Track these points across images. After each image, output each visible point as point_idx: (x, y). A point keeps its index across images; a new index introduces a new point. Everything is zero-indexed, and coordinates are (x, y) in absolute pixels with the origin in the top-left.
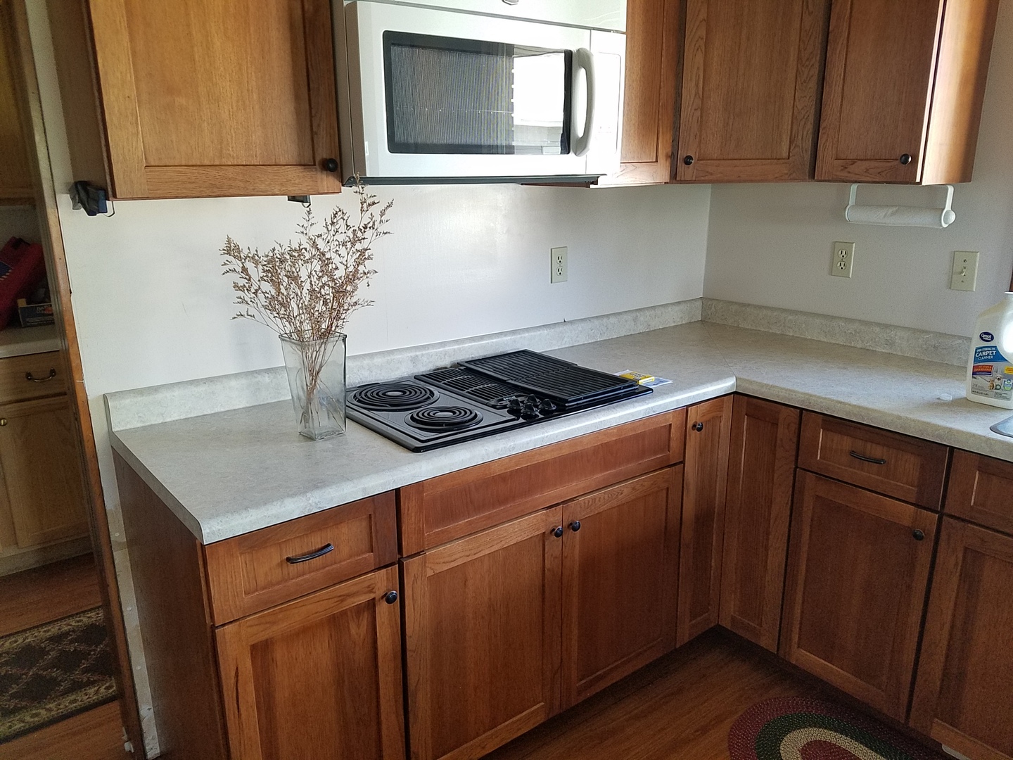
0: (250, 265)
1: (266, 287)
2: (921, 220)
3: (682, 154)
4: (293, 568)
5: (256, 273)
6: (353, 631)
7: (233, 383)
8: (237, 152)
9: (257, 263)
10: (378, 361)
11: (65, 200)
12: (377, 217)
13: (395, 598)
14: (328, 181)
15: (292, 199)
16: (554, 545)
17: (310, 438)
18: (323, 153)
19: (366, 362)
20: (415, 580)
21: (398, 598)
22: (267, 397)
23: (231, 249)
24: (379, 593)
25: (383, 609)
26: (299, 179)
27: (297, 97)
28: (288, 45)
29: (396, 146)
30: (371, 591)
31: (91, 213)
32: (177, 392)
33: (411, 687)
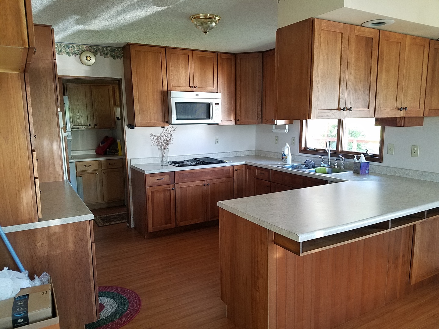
0: (154, 137)
1: (157, 141)
2: (282, 131)
3: (237, 119)
4: (158, 180)
5: (155, 138)
6: (167, 194)
7: (151, 159)
8: (153, 120)
9: (155, 137)
10: (177, 157)
11: (126, 127)
12: (174, 130)
13: (173, 189)
14: (167, 124)
15: (162, 127)
16: (204, 187)
17: (162, 166)
18: (166, 120)
19: (175, 157)
20: (177, 188)
21: (174, 189)
22: (156, 162)
23: (151, 134)
24: (171, 188)
25: (172, 191)
26: (163, 124)
27: (162, 112)
28: (161, 104)
29: (177, 119)
30: (170, 188)
31: (131, 129)
32: (142, 159)
33: (177, 206)
